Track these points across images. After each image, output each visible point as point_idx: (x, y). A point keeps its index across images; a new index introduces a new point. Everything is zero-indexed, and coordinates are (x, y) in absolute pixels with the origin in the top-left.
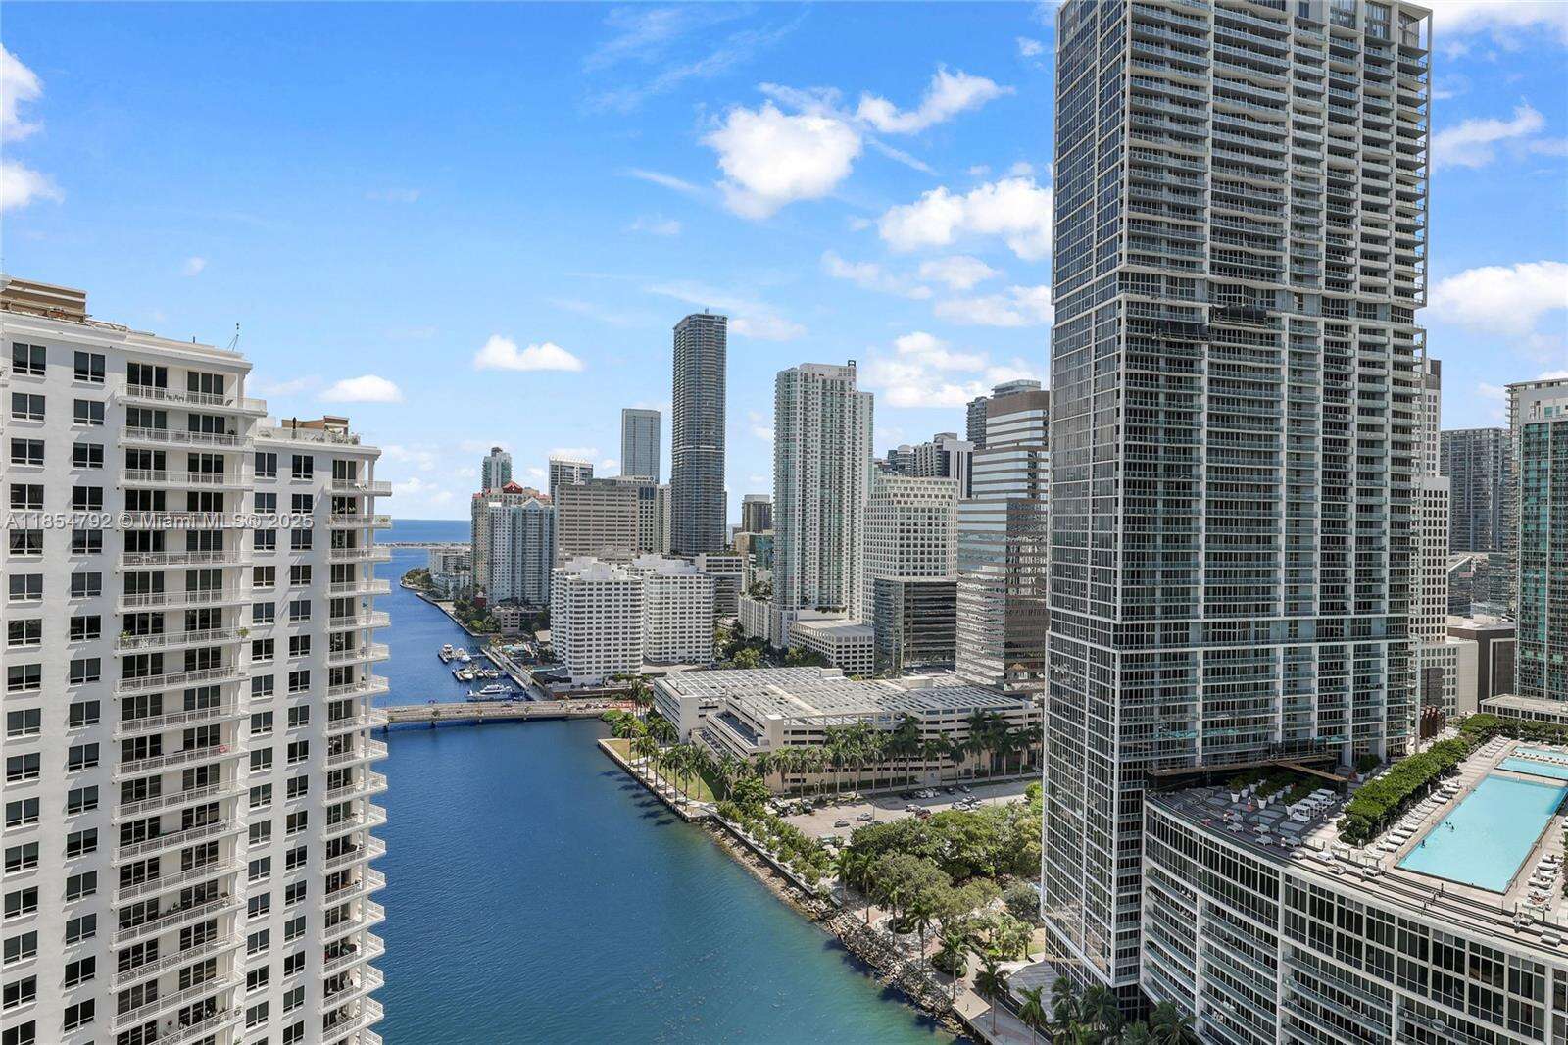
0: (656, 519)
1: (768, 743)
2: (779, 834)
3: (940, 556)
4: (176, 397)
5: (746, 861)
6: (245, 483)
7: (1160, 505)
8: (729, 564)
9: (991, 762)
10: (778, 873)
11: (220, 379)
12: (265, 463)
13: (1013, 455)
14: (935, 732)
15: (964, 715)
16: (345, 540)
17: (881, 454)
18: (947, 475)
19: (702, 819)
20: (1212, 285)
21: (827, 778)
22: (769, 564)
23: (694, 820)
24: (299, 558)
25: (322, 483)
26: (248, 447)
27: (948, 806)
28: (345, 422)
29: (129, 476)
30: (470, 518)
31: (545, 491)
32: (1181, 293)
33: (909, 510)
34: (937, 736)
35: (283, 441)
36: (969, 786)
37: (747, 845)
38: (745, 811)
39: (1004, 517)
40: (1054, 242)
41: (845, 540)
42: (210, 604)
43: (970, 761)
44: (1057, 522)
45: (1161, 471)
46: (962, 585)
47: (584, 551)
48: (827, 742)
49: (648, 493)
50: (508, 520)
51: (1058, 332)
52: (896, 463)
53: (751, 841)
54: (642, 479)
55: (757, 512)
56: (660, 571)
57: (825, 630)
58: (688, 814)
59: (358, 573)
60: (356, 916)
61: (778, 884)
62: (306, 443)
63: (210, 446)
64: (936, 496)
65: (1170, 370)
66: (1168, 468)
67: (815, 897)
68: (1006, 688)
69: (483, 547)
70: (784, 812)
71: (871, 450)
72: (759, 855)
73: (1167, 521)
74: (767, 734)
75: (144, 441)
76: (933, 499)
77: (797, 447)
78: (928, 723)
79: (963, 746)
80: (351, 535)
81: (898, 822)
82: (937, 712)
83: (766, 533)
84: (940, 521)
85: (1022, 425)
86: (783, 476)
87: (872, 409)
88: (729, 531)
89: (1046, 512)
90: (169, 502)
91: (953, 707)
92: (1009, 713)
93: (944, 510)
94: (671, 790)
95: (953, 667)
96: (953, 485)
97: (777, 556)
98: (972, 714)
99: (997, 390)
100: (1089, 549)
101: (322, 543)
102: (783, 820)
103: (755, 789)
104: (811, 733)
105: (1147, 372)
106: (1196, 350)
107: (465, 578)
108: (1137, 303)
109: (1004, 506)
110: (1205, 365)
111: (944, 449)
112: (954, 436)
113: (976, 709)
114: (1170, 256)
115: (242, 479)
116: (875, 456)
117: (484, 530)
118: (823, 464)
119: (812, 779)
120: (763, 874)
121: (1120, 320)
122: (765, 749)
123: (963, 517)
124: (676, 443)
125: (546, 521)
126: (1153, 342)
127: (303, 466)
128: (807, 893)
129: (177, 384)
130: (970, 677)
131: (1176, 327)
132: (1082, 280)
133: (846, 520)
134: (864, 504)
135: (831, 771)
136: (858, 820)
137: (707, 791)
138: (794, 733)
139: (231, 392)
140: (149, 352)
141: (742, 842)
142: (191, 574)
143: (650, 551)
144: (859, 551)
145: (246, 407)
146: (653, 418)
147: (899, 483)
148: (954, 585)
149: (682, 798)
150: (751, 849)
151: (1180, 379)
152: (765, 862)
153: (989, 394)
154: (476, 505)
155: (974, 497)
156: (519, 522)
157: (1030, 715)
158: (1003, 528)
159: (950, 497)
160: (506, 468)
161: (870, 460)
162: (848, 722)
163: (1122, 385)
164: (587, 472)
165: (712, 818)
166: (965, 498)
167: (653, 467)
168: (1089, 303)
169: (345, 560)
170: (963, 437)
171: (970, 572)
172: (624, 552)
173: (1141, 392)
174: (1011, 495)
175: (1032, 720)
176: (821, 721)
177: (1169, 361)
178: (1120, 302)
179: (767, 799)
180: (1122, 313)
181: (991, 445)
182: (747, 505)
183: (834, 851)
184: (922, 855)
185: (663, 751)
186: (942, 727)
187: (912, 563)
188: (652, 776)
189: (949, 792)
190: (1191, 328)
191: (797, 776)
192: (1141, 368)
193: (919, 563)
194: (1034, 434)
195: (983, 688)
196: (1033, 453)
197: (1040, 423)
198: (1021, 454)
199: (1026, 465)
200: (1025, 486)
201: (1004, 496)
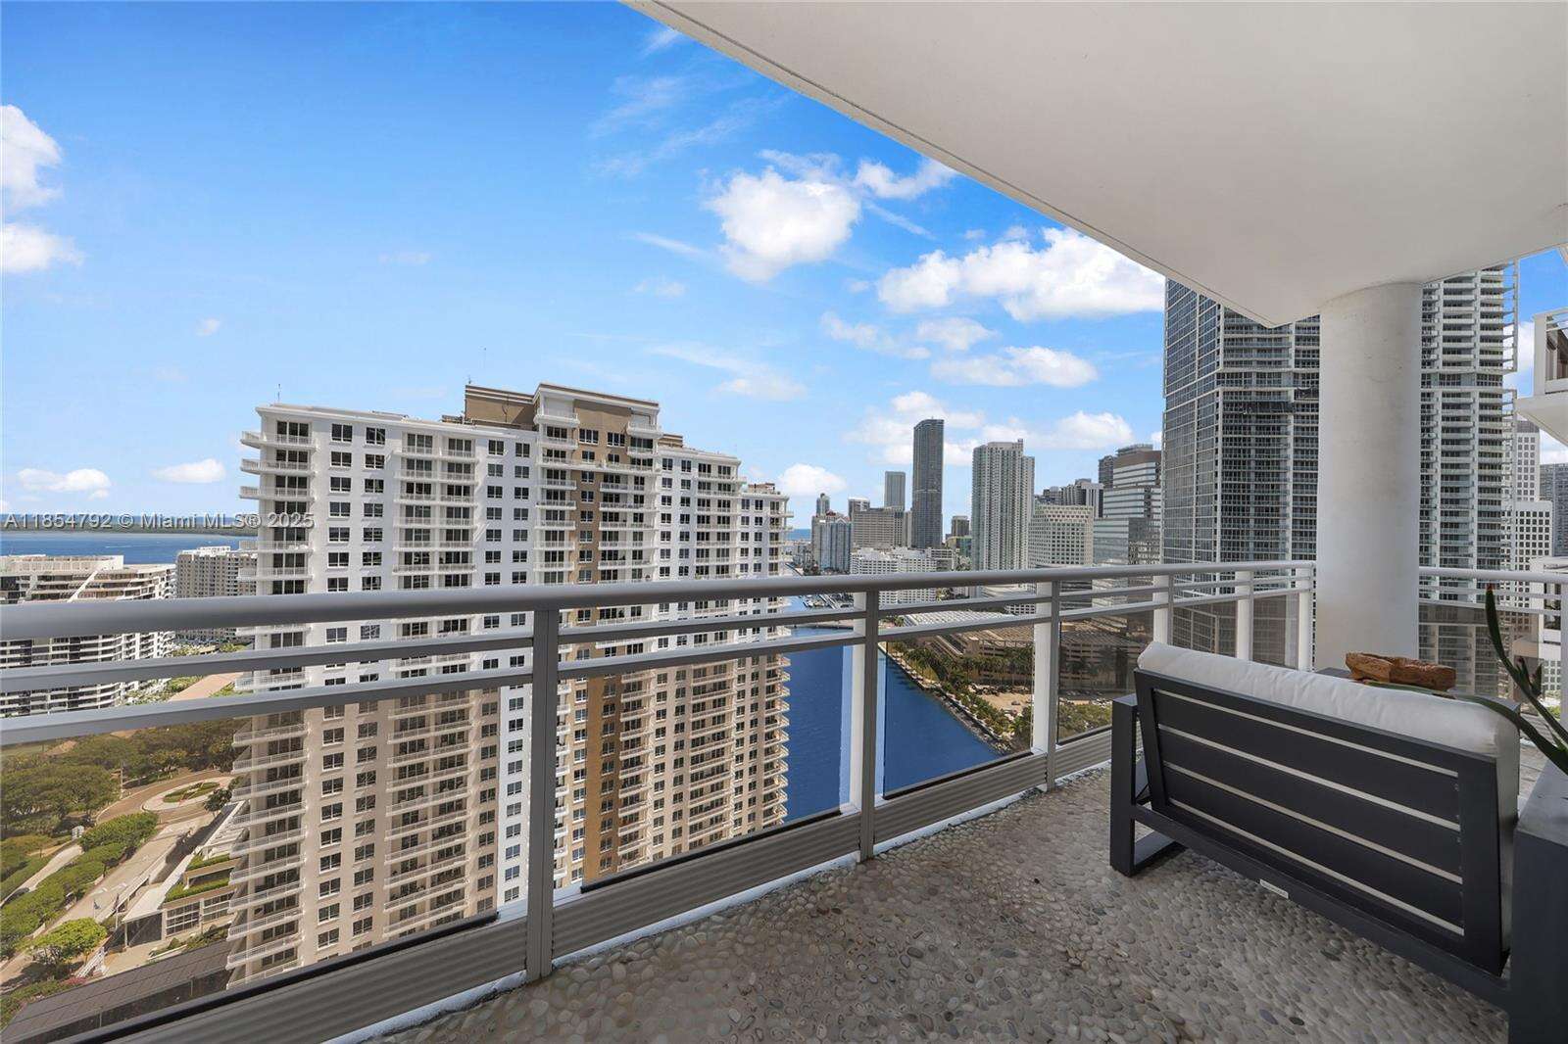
0: (904, 528)
1: (970, 652)
2: (977, 703)
3: (1080, 553)
4: (714, 477)
5: (958, 715)
6: (738, 512)
7: (1252, 522)
8: (944, 554)
10: (977, 725)
11: (729, 468)
12: (745, 504)
13: (1133, 491)
14: (1078, 657)
15: (1098, 649)
16: (775, 537)
17: (1039, 492)
18: (1084, 504)
19: (932, 690)
20: (1296, 375)
21: (1007, 677)
22: (968, 555)
23: (927, 689)
24: (757, 545)
25: (766, 512)
26: (740, 497)
27: (1087, 702)
28: (773, 485)
29: (699, 510)
30: (810, 528)
31: (846, 514)
32: (1269, 382)
33: (1059, 525)
35: (751, 494)
37: (959, 707)
38: (957, 688)
39: (1127, 529)
40: (1165, 359)
41: (1016, 542)
42: (725, 563)
43: (1102, 677)
44: (1167, 533)
45: (1252, 499)
47: (867, 544)
48: (1006, 656)
49: (899, 515)
50: (829, 529)
51: (1168, 415)
52: (1049, 497)
53: (960, 705)
54: (898, 508)
55: (960, 525)
56: (906, 557)
57: (1004, 593)
58: (924, 686)
59: (780, 552)
60: (778, 707)
61: (977, 731)
62: (760, 494)
63: (725, 497)
64: (1078, 517)
65: (1260, 434)
66: (1258, 498)
67: (1001, 741)
69: (817, 542)
70: (980, 692)
71: (1033, 490)
72: (966, 713)
73: (1257, 533)
74: (969, 648)
75: (704, 495)
76: (1075, 518)
77: (986, 490)
79: (1096, 668)
80: (777, 535)
82: (1079, 645)
83: (966, 537)
84: (1080, 532)
85: (1142, 472)
86: (977, 505)
87: (1033, 466)
88: (944, 535)
89: (1159, 527)
90: (711, 520)
93: (1083, 525)
94: (914, 672)
96: (1090, 509)
97: (973, 550)
98: (1104, 648)
99: (1119, 451)
100: (1193, 550)
101: (766, 538)
102: (980, 696)
103: (962, 677)
104: (996, 649)
105: (1241, 436)
106: (1283, 419)
107: (808, 557)
108: (1232, 392)
109: (1127, 523)
110: (1291, 429)
111: (1083, 488)
112: (1089, 481)
113: (1106, 646)
114: (1258, 359)
115: (737, 510)
116: (1035, 493)
117: (817, 534)
118: (1002, 499)
119: (996, 676)
120: (968, 724)
121: (1218, 404)
122: (968, 656)
123: (1096, 529)
124: (915, 489)
125: (847, 529)
126: (1245, 416)
127: (759, 504)
128: (994, 739)
129: (714, 471)
130: (1101, 626)
131: (1263, 405)
132: (1186, 381)
133: (1017, 530)
134: (1029, 521)
135: (1009, 672)
137: (934, 675)
138: (986, 649)
139: (733, 474)
140: (705, 459)
141: (955, 705)
142: (718, 550)
143: (900, 545)
144: (1025, 549)
145: (739, 480)
146: (901, 476)
147: (1051, 510)
149: (920, 677)
150: (961, 710)
151: (1268, 440)
152: (969, 718)
153: (1114, 454)
154: (813, 521)
155: (1104, 517)
156: (834, 529)
158: (1127, 536)
159: (1087, 517)
160: (827, 503)
161: (1033, 495)
162: (1019, 645)
163: (1220, 446)
164: (867, 505)
165: (937, 689)
166: (1097, 517)
167: (902, 502)
168: (1193, 395)
169: (775, 546)
170: (1095, 480)
172: (887, 546)
173: (1235, 449)
174: (1132, 516)
176: (1002, 644)
177: (1259, 428)
178: (1218, 393)
179: (969, 684)
180: (1220, 400)
181: (1117, 485)
182: (954, 522)
183: (1012, 718)
185: (910, 651)
186: (1082, 655)
187: (1061, 556)
188: (903, 663)
190: (1278, 405)
191: (988, 673)
192: (1235, 433)
193: (1066, 556)
194: (1150, 478)
195: (1110, 633)
196: (1148, 489)
197: (1154, 471)
198: (1139, 490)
199: (1143, 497)
200: (1142, 510)
201: (1126, 516)
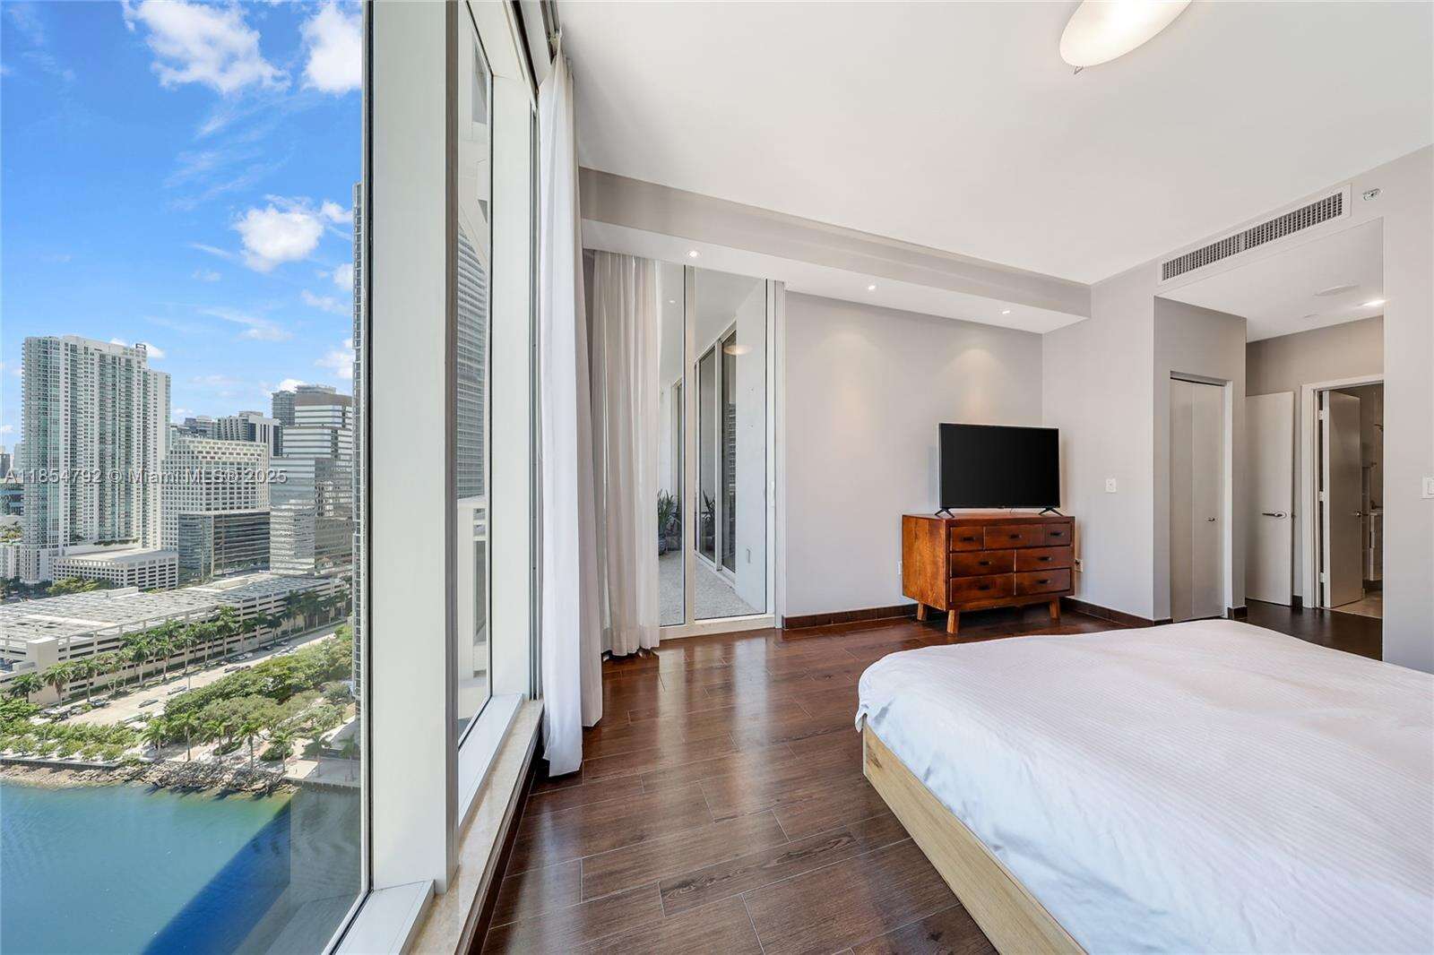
1: (31, 665)
3: (250, 495)
9: (306, 621)
13: (319, 431)
14: (252, 613)
15: (282, 596)
18: (253, 439)
21: (125, 674)
27: (268, 658)
33: (216, 463)
34: (255, 615)
36: (285, 641)
39: (313, 469)
43: (286, 625)
46: (273, 513)
48: (125, 646)
52: (195, 428)
61: (60, 777)
64: (245, 454)
68: (316, 574)
71: (169, 418)
74: (28, 658)
76: (242, 456)
78: (244, 608)
79: (280, 617)
81: (218, 681)
82: (254, 600)
85: (327, 413)
91: (268, 594)
92: (318, 589)
93: (253, 464)
95: (268, 568)
96: (262, 448)
98: (288, 594)
99: (298, 389)
103: (12, 710)
109: (313, 462)
111: (250, 422)
112: (259, 414)
113: (290, 591)
119: (103, 680)
122: (26, 671)
128: (105, 768)
130: (281, 572)
135: (131, 667)
136: (169, 694)
138: (74, 648)
144: (156, 492)
147: (200, 444)
148: (268, 513)
155: (282, 456)
157: (336, 587)
158: (313, 475)
159: (259, 455)
161: (168, 425)
166: (272, 456)
170: (268, 415)
171: (280, 504)
174: (318, 456)
175: (338, 589)
176: (115, 631)
179: (34, 713)
181: (298, 424)
183: (142, 725)
184: (248, 694)
186: (258, 608)
187: (220, 501)
189: (267, 649)
191: (81, 683)
193: (228, 501)
194: (337, 420)
195: (295, 577)
196: (335, 431)
197: (340, 414)
198: (326, 431)
199: (330, 438)
200: (329, 450)
201: (312, 456)
